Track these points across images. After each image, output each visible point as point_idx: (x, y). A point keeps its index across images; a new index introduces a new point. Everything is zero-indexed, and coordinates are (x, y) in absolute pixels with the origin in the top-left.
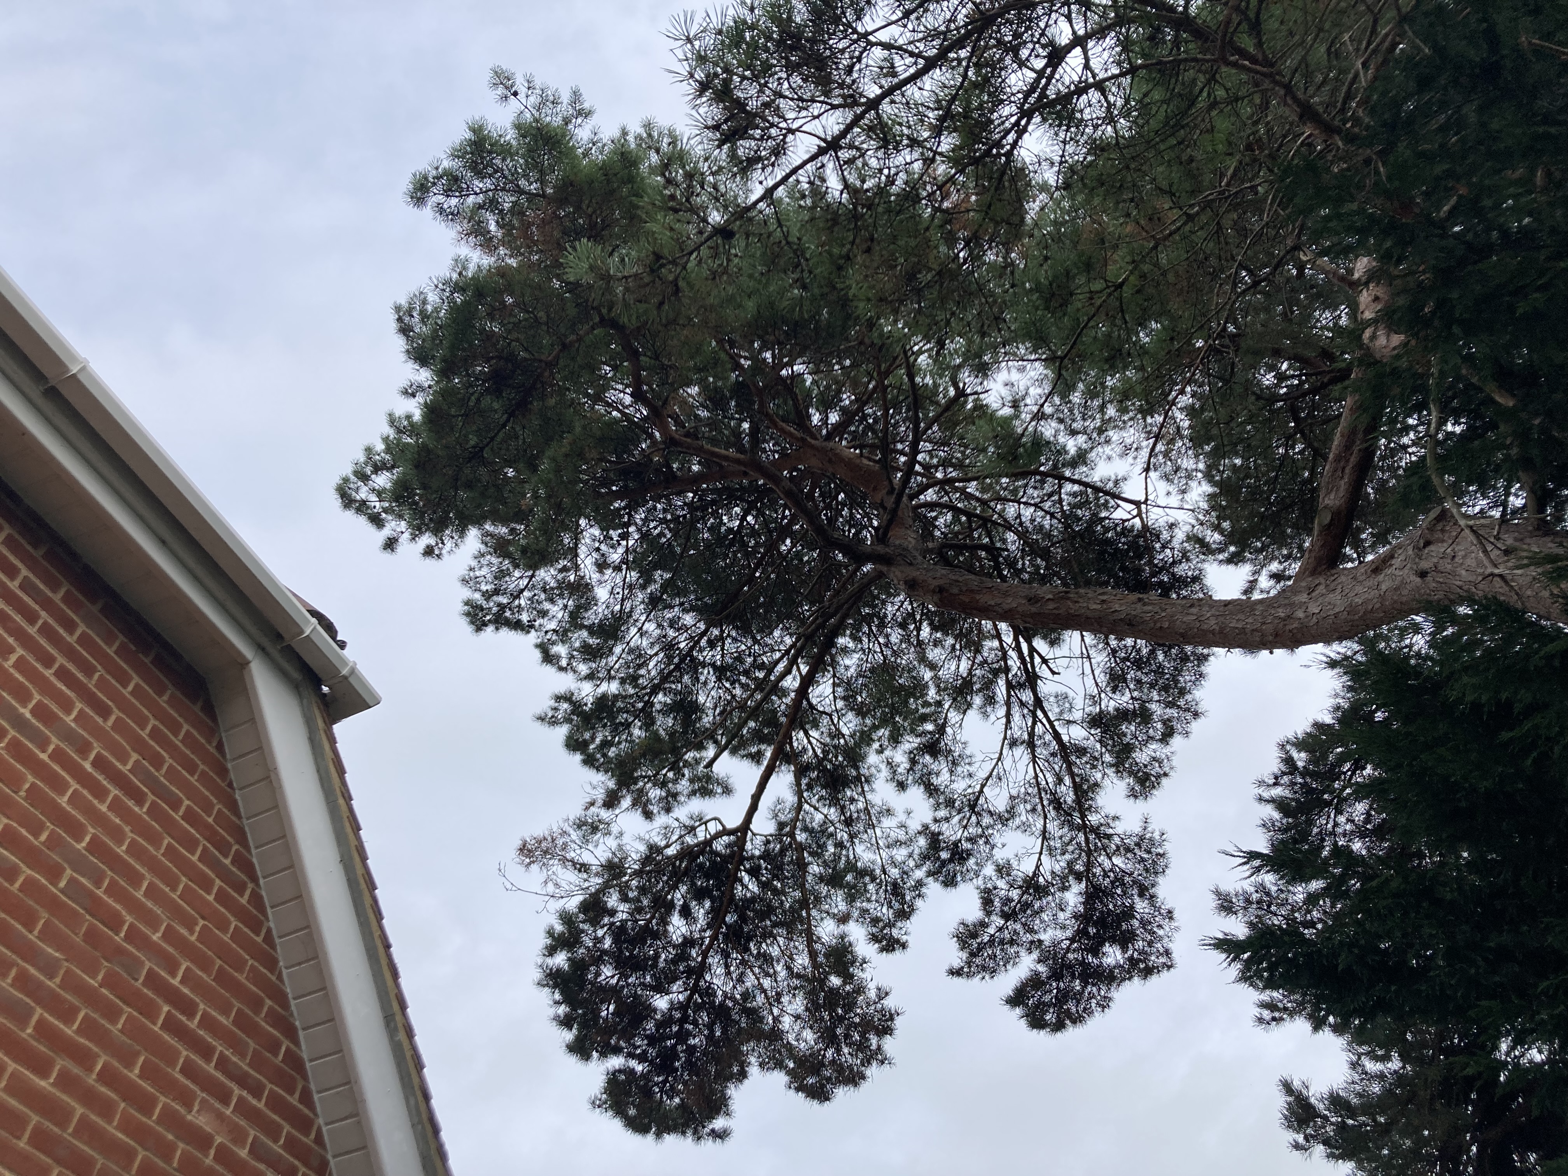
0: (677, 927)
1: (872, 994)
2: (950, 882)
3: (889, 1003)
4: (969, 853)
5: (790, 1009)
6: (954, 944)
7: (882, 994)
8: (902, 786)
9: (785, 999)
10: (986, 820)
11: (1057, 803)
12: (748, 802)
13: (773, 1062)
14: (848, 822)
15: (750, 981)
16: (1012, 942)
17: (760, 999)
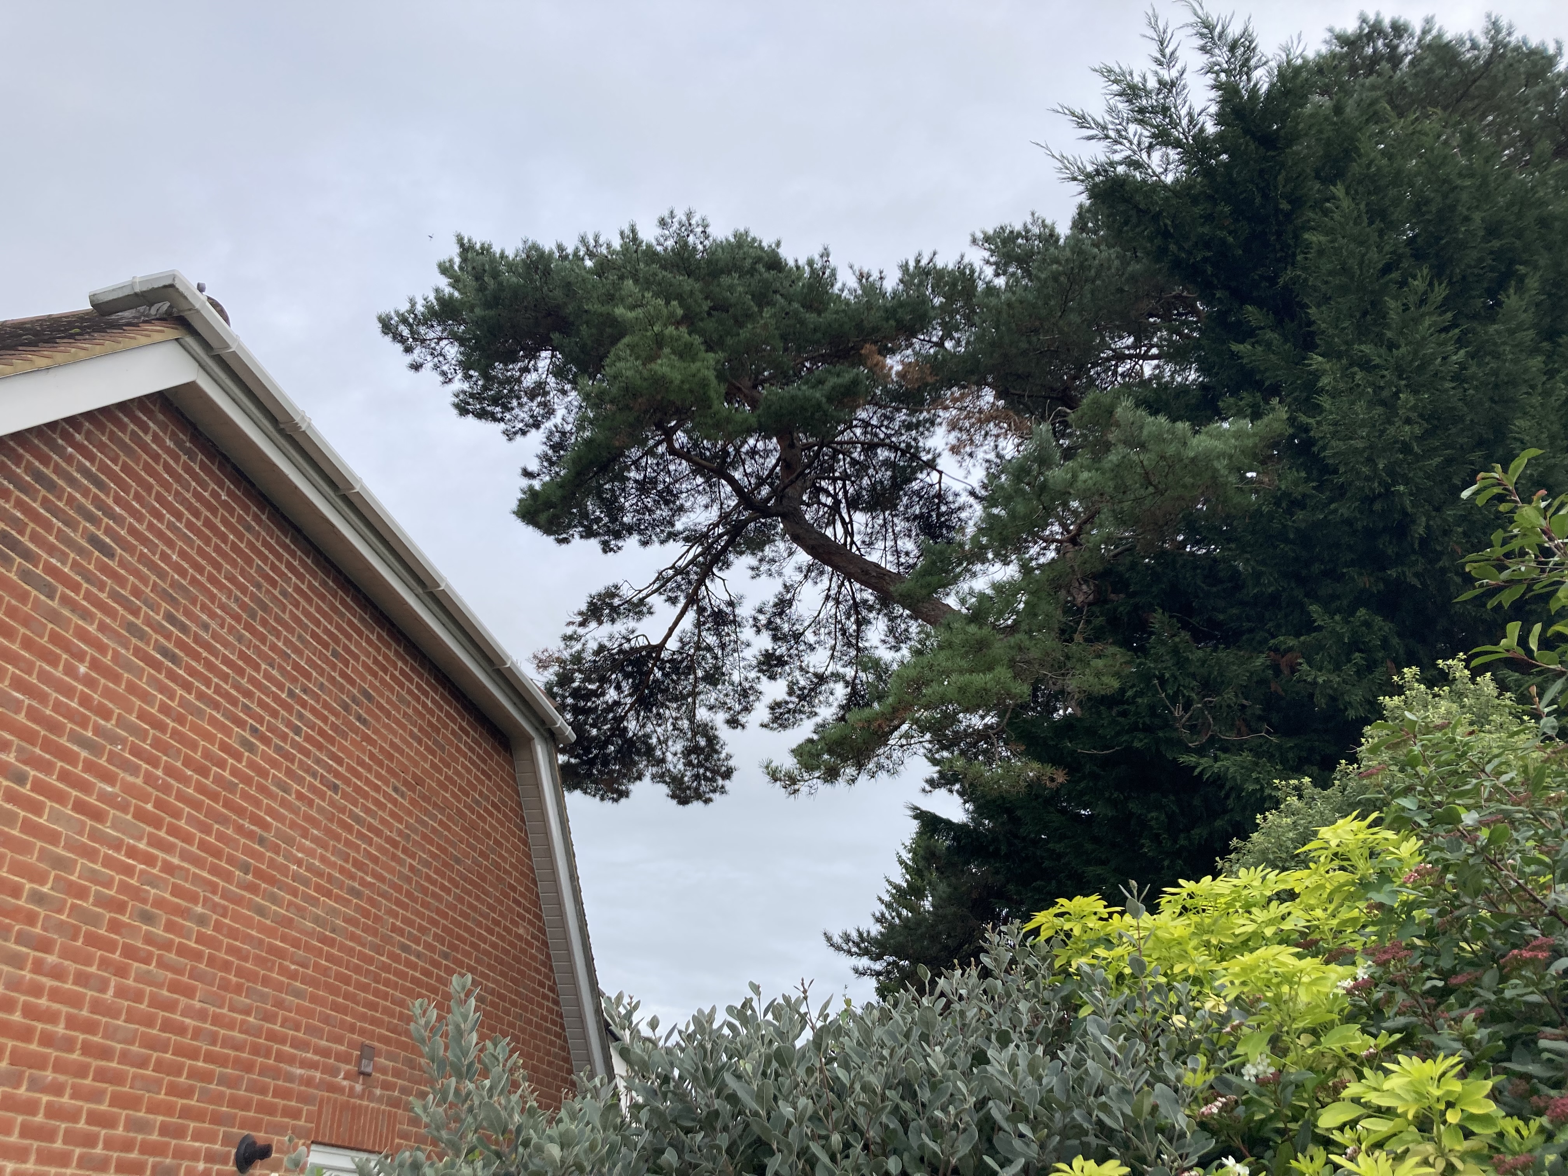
0: (612, 695)
1: (723, 756)
2: (772, 677)
3: (731, 763)
4: (786, 663)
5: (673, 749)
6: (767, 710)
7: (729, 757)
8: (758, 631)
9: (670, 743)
10: (802, 647)
11: (844, 631)
12: (666, 631)
13: (659, 778)
14: (723, 646)
15: (649, 728)
16: (801, 712)
17: (654, 741)
